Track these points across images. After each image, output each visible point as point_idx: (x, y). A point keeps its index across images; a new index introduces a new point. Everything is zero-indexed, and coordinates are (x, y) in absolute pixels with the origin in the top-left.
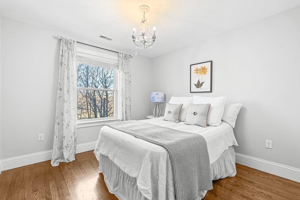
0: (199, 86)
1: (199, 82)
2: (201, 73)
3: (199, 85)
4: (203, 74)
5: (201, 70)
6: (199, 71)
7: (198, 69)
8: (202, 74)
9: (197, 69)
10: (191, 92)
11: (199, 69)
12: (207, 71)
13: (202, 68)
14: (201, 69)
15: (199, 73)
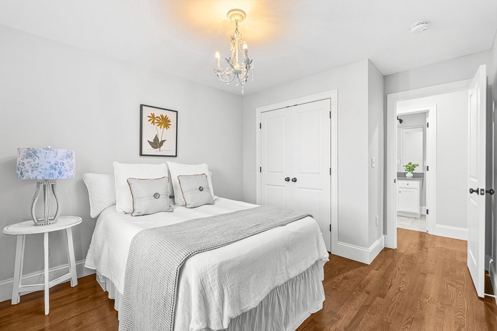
0: (157, 145)
1: (158, 139)
2: (160, 124)
3: (157, 143)
4: (164, 128)
5: (160, 119)
6: (157, 120)
7: (155, 117)
8: (163, 126)
9: (153, 115)
10: (141, 155)
11: (157, 117)
12: (170, 125)
13: (162, 116)
14: (160, 117)
15: (157, 124)
